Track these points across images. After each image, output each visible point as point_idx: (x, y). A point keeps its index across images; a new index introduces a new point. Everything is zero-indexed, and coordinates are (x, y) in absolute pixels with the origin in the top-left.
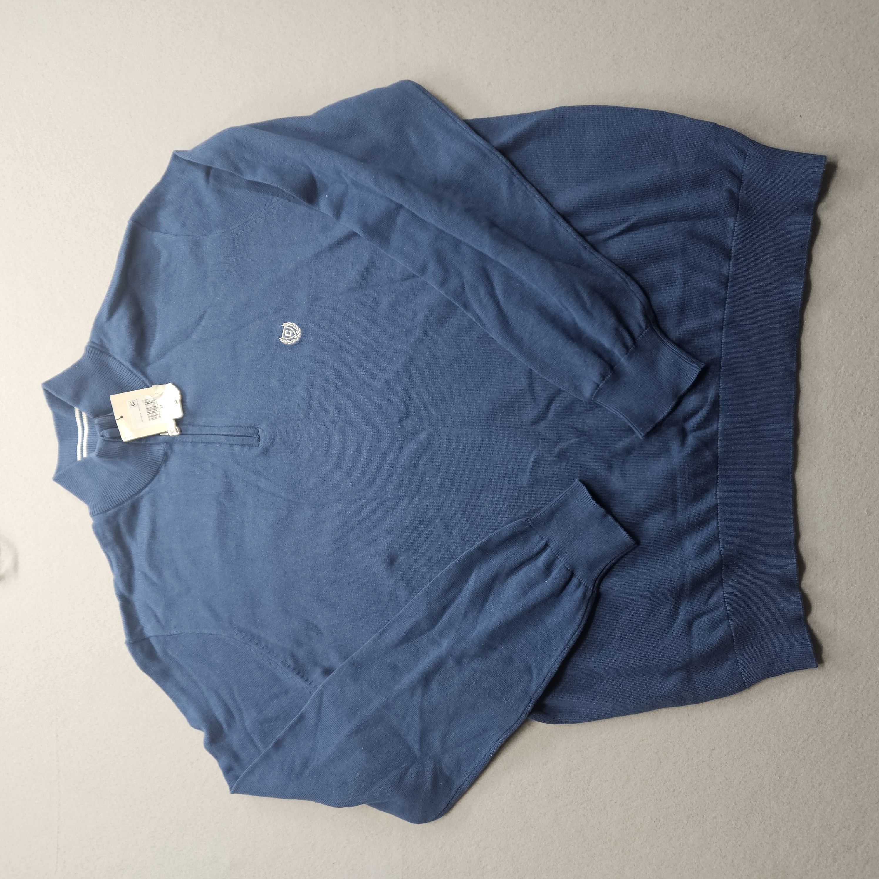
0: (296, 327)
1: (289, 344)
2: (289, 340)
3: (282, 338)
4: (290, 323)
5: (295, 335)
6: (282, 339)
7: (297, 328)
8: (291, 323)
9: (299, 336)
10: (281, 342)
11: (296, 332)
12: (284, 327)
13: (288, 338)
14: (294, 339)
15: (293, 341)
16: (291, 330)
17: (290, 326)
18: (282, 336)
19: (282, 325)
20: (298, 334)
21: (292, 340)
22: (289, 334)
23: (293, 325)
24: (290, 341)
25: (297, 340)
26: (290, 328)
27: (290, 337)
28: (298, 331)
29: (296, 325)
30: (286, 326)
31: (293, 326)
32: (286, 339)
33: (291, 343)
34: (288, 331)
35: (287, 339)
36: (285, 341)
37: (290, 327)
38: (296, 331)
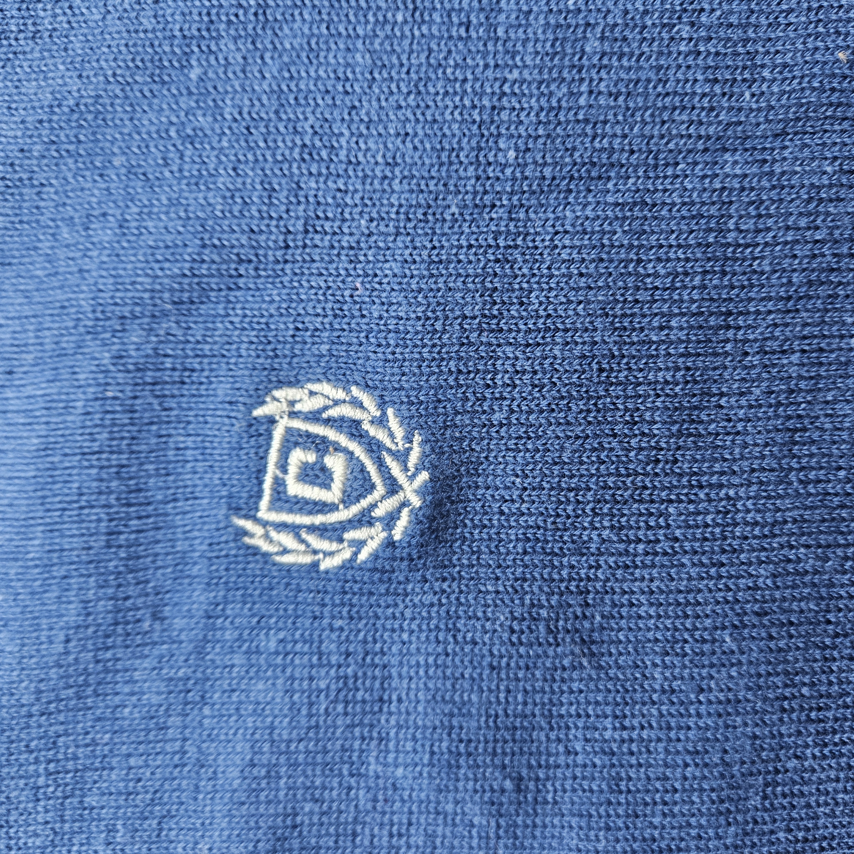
0: (381, 421)
1: (326, 564)
2: (322, 531)
3: (263, 514)
4: (326, 388)
5: (380, 490)
6: (265, 524)
7: (399, 433)
8: (341, 394)
9: (416, 502)
10: (255, 551)
11: (381, 464)
12: (272, 421)
13: (319, 519)
14: (370, 524)
15: (360, 544)
16: (338, 448)
17: (334, 412)
18: (264, 503)
19: (258, 412)
20: (401, 479)
21: (349, 535)
22: (327, 486)
23: (360, 405)
24: (334, 546)
25: (397, 534)
26: (331, 434)
27: (332, 508)
28: (402, 457)
29: (382, 405)
30: (293, 415)
31: (356, 414)
32: (294, 529)
33: (346, 554)
34: (311, 457)
35: (312, 529)
36: (288, 540)
37: (328, 422)
38: (388, 460)
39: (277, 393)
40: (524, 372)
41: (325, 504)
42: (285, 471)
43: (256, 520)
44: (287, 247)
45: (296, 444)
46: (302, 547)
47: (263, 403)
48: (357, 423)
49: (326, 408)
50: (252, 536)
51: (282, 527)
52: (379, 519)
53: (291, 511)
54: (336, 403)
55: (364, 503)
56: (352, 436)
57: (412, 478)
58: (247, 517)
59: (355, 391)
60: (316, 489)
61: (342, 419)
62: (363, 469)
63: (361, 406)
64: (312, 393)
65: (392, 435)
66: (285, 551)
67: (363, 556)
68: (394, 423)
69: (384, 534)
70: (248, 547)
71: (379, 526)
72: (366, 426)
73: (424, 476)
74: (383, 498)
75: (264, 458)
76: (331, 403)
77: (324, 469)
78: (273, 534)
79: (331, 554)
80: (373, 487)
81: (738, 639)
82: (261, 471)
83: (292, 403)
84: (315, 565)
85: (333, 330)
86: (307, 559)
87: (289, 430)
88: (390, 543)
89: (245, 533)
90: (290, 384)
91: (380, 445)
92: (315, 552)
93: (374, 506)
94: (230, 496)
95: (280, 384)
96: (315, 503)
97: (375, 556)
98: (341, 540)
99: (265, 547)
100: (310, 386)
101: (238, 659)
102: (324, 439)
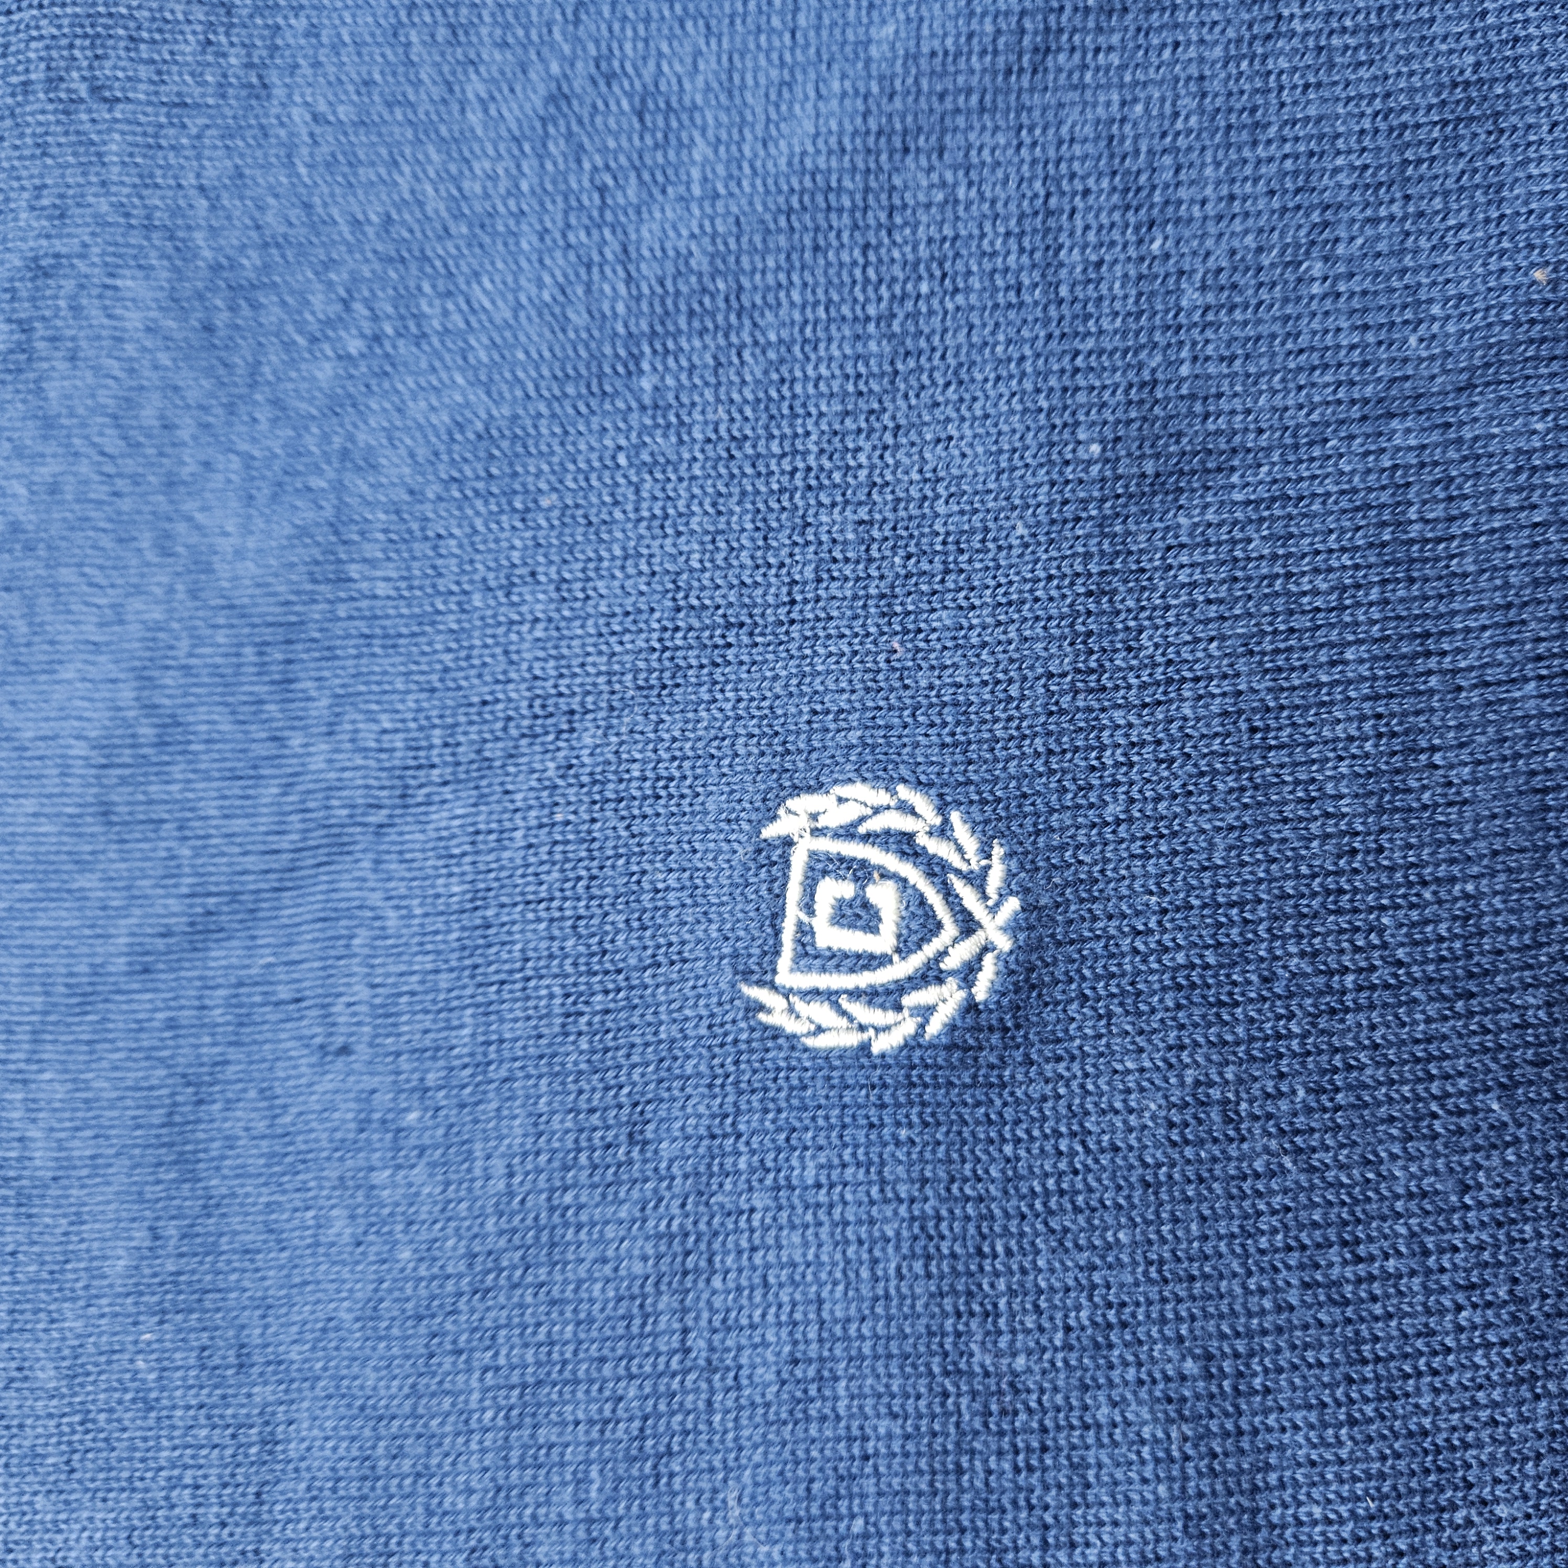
0: (943, 831)
1: (882, 1044)
2: (871, 996)
3: (785, 975)
4: (860, 791)
5: (950, 930)
6: (787, 993)
7: (971, 845)
8: (883, 798)
9: (1004, 943)
10: (776, 1033)
11: (948, 893)
12: (788, 842)
13: (864, 979)
14: (940, 981)
15: (927, 1011)
16: (885, 874)
17: (875, 824)
18: (785, 962)
19: (770, 832)
20: (979, 911)
21: (909, 1000)
22: (872, 927)
23: (911, 811)
24: (890, 1017)
25: (981, 992)
26: (874, 855)
27: (883, 960)
28: (978, 880)
29: (942, 809)
30: (817, 832)
31: (905, 823)
32: (831, 997)
33: (909, 1027)
34: (847, 890)
35: (855, 994)
36: (822, 1013)
37: (867, 838)
38: (959, 886)
39: (791, 803)
40: (1143, 743)
41: (872, 957)
42: (811, 912)
43: (773, 987)
44: (793, 602)
45: (825, 873)
46: (844, 1022)
47: (775, 818)
48: (909, 837)
49: (862, 819)
50: (769, 1011)
51: (814, 994)
52: (952, 973)
53: (823, 969)
54: (877, 811)
55: (930, 950)
56: (903, 854)
57: (994, 910)
58: (760, 983)
59: (904, 792)
60: (859, 934)
61: (888, 833)
62: (922, 902)
63: (913, 812)
64: (840, 800)
65: (960, 849)
66: (820, 1030)
67: (935, 1027)
68: (961, 831)
69: (961, 995)
70: (766, 1028)
71: (952, 983)
72: (922, 840)
73: (1013, 904)
74: (955, 941)
75: (781, 896)
76: (869, 812)
77: (866, 905)
78: (800, 1006)
79: (887, 1028)
80: (939, 925)
81: (1511, 1105)
82: (778, 915)
83: (814, 817)
84: (865, 1048)
85: (865, 709)
86: (852, 1039)
87: (813, 855)
88: (971, 1007)
89: (761, 1008)
90: (810, 790)
91: (945, 866)
92: (862, 1028)
93: (944, 953)
94: (735, 955)
95: (797, 790)
96: (859, 956)
97: (952, 1027)
98: (899, 1008)
99: (791, 1026)
100: (839, 790)
101: (760, 1200)
102: (864, 864)
